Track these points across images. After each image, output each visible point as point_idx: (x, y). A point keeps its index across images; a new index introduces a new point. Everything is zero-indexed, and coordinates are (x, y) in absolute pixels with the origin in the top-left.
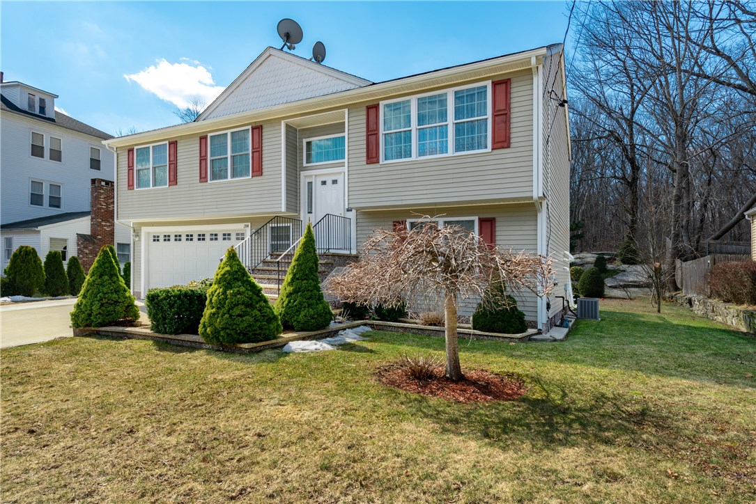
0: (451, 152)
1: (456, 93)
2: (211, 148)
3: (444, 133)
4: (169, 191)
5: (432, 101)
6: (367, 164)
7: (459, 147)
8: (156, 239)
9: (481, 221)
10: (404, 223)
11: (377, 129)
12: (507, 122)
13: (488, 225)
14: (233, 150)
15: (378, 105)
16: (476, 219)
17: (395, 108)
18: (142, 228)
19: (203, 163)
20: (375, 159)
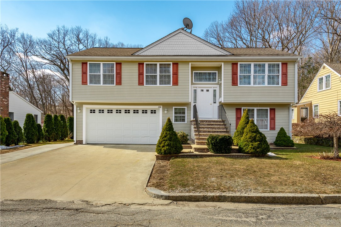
0: (266, 84)
1: (268, 64)
2: (146, 70)
3: (263, 78)
4: (115, 88)
5: (260, 66)
6: (232, 85)
7: (269, 83)
8: (93, 111)
9: (271, 109)
10: (241, 109)
11: (237, 73)
12: (286, 77)
13: (273, 110)
14: (161, 72)
15: (238, 63)
16: (269, 108)
17: (245, 66)
18: (84, 105)
19: (141, 76)
20: (236, 84)
